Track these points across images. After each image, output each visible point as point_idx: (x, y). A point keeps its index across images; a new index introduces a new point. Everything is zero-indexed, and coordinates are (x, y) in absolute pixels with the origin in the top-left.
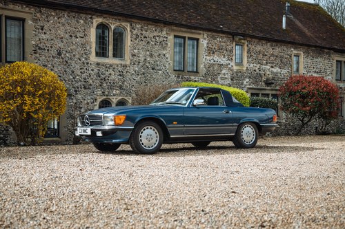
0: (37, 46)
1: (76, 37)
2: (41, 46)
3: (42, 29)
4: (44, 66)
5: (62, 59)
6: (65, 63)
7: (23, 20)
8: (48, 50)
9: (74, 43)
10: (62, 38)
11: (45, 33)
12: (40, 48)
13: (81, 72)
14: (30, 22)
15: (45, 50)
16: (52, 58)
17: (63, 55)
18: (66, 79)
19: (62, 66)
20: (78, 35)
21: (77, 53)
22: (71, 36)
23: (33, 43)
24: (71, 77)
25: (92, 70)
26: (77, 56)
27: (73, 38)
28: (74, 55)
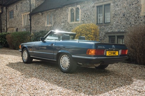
0: (115, 14)
1: (133, 4)
2: (116, 13)
3: (117, 6)
4: (117, 22)
5: (125, 17)
6: (126, 19)
7: (109, 4)
8: (119, 15)
9: (131, 8)
10: (125, 7)
11: (118, 7)
12: (116, 15)
13: (135, 23)
14: (112, 4)
15: (117, 15)
16: (120, 18)
17: (125, 16)
18: (127, 27)
19: (125, 21)
20: (134, 3)
21: (133, 13)
22: (130, 5)
23: (113, 13)
24: (129, 26)
25: (141, 20)
26: (133, 15)
27: (131, 5)
28: (131, 14)
